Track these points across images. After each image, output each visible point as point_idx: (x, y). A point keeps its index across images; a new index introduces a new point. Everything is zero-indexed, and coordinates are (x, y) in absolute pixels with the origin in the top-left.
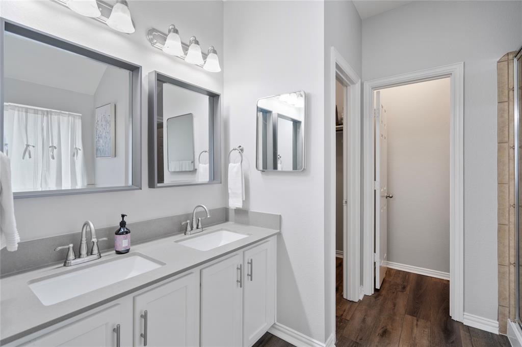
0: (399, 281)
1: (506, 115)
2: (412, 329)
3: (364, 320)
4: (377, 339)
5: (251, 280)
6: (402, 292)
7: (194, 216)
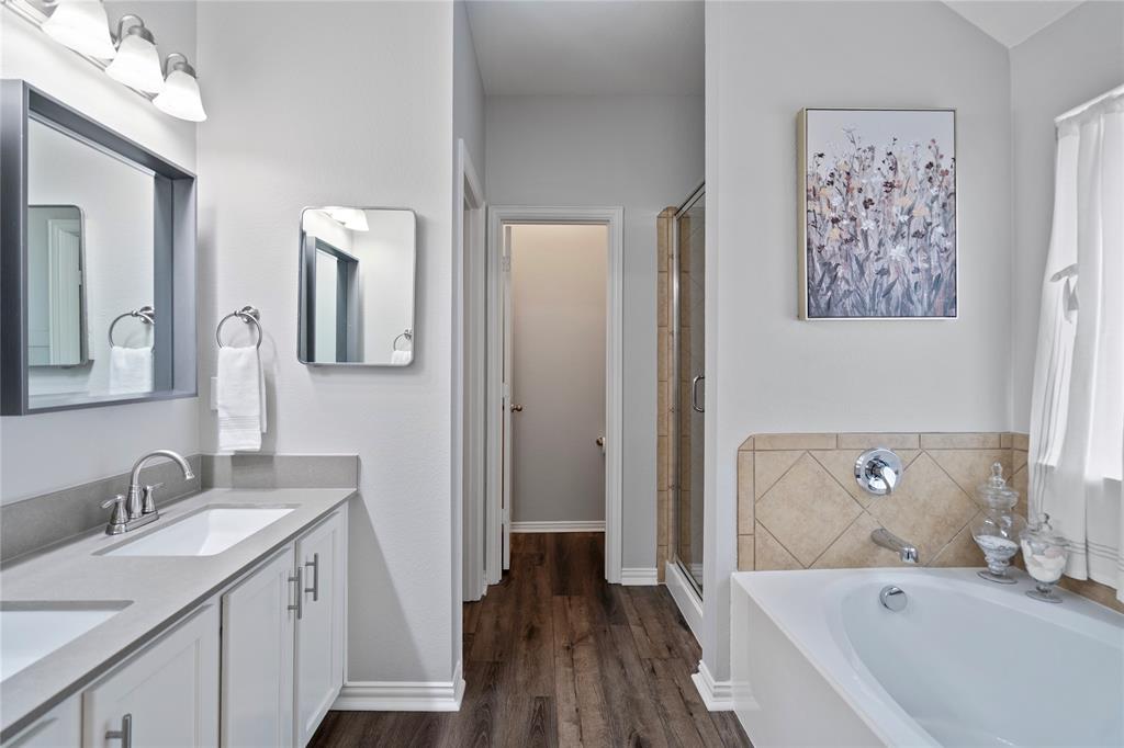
0: (533, 550)
1: (666, 289)
2: (565, 614)
3: (497, 626)
4: (523, 646)
5: (315, 599)
6: (541, 564)
7: (135, 481)
